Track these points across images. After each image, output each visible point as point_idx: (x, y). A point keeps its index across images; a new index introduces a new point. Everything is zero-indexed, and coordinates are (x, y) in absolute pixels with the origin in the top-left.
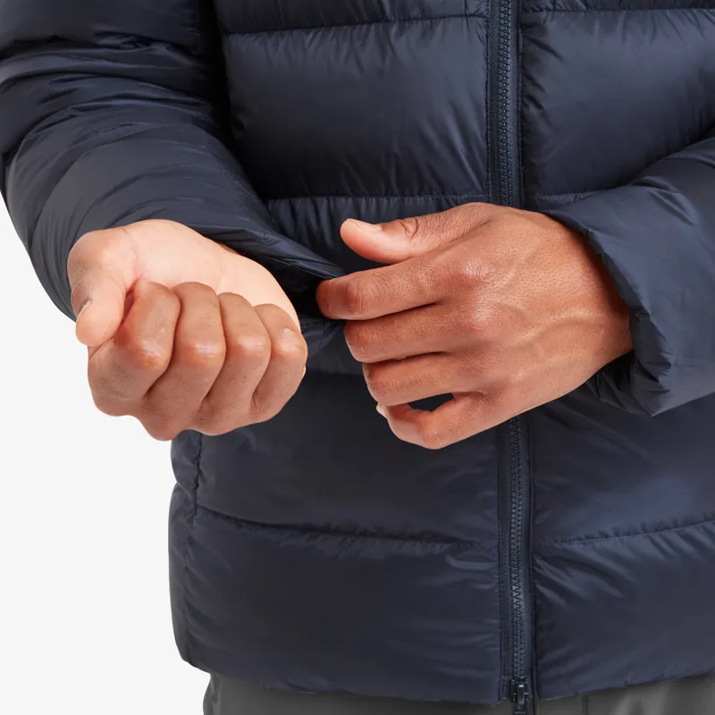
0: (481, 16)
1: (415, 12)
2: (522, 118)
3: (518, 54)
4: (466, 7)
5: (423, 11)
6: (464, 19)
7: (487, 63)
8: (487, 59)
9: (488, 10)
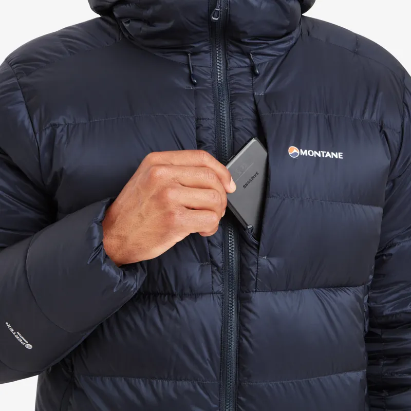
0: (220, 293)
1: (187, 291)
2: (240, 345)
3: (238, 314)
4: (213, 289)
5: (191, 291)
6: (212, 295)
7: (223, 316)
8: (222, 314)
9: (223, 290)
